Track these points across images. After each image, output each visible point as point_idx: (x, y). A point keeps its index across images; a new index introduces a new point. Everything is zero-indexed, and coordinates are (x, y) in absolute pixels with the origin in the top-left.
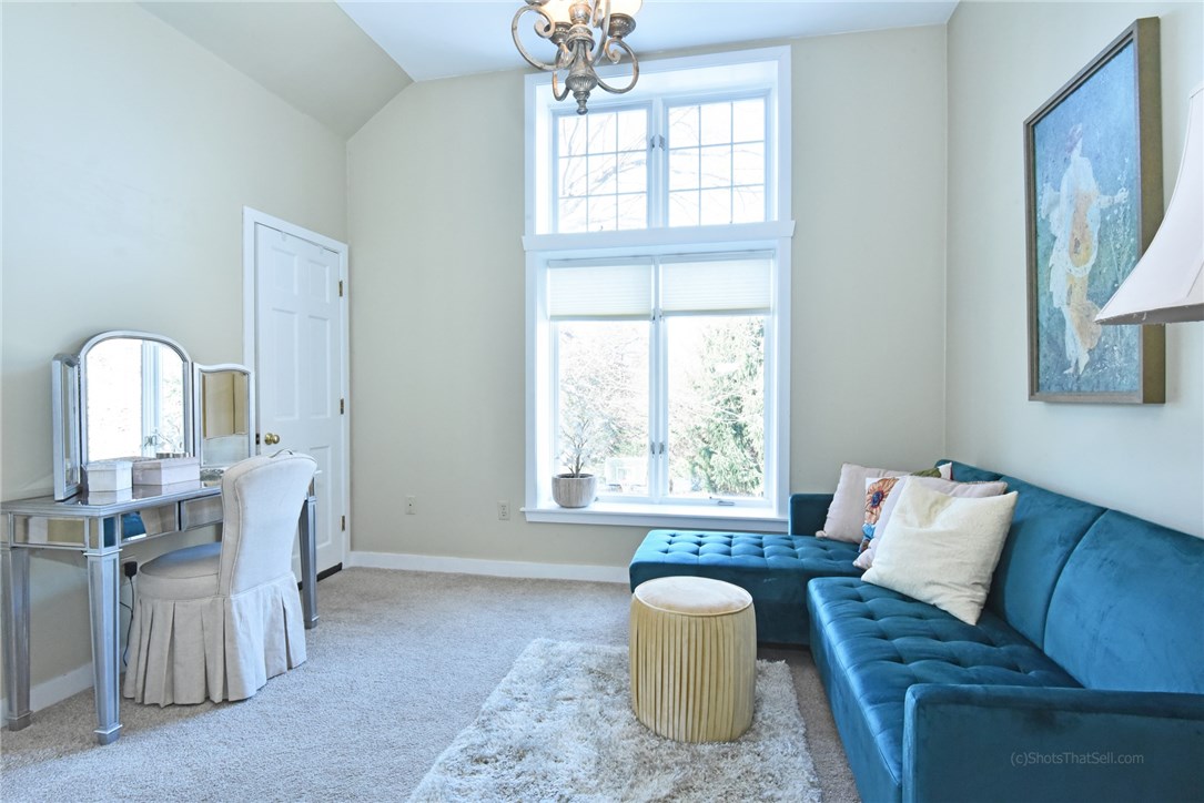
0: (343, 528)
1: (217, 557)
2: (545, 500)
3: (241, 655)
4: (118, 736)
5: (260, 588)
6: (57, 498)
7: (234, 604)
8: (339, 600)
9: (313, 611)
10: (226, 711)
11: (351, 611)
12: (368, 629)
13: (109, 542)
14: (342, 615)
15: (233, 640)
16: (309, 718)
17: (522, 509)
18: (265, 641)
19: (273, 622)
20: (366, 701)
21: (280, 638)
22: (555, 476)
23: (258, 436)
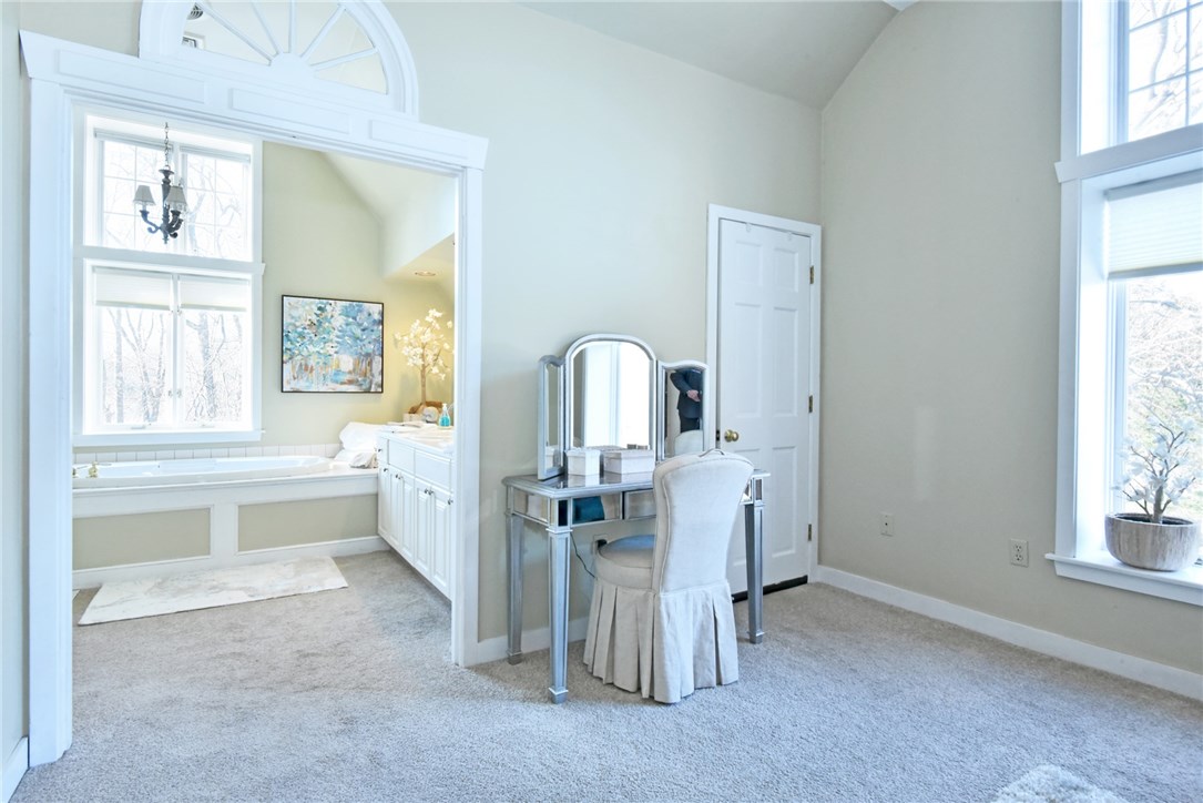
0: (810, 538)
1: (651, 551)
2: (1093, 548)
3: (667, 657)
4: (565, 700)
5: (690, 590)
6: (541, 477)
7: (663, 602)
8: (794, 618)
9: (758, 626)
10: (649, 709)
11: (804, 636)
12: (814, 664)
13: (563, 521)
14: (793, 639)
15: (661, 638)
16: (718, 754)
17: (1049, 556)
18: (694, 648)
19: (703, 630)
20: (783, 759)
21: (709, 648)
22: (1112, 516)
23: (718, 432)
